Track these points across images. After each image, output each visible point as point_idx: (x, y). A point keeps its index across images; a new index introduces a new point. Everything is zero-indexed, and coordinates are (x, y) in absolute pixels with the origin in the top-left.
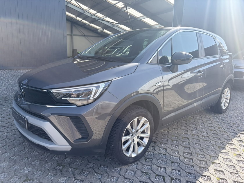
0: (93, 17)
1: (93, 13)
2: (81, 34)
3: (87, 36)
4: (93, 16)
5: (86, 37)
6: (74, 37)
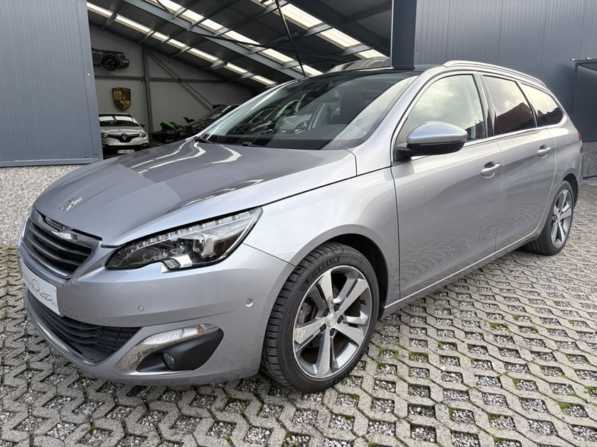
0: (196, 30)
1: (194, 21)
2: (170, 77)
3: (187, 81)
4: (195, 27)
5: (184, 84)
6: (151, 83)
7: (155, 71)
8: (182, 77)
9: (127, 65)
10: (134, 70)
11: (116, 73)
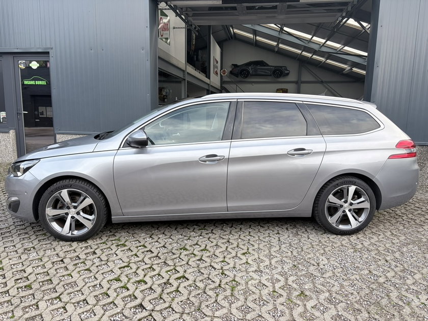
0: (324, 49)
1: (322, 43)
2: (316, 80)
3: (326, 82)
4: (323, 47)
5: (325, 84)
6: (302, 85)
7: (306, 77)
8: (324, 80)
9: (288, 74)
10: (292, 77)
11: (281, 79)
